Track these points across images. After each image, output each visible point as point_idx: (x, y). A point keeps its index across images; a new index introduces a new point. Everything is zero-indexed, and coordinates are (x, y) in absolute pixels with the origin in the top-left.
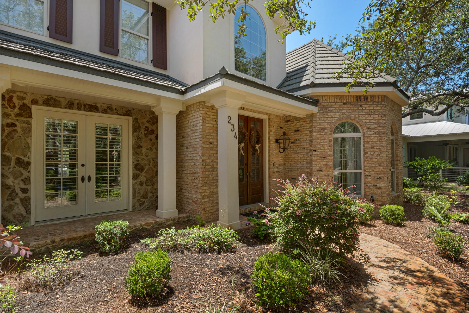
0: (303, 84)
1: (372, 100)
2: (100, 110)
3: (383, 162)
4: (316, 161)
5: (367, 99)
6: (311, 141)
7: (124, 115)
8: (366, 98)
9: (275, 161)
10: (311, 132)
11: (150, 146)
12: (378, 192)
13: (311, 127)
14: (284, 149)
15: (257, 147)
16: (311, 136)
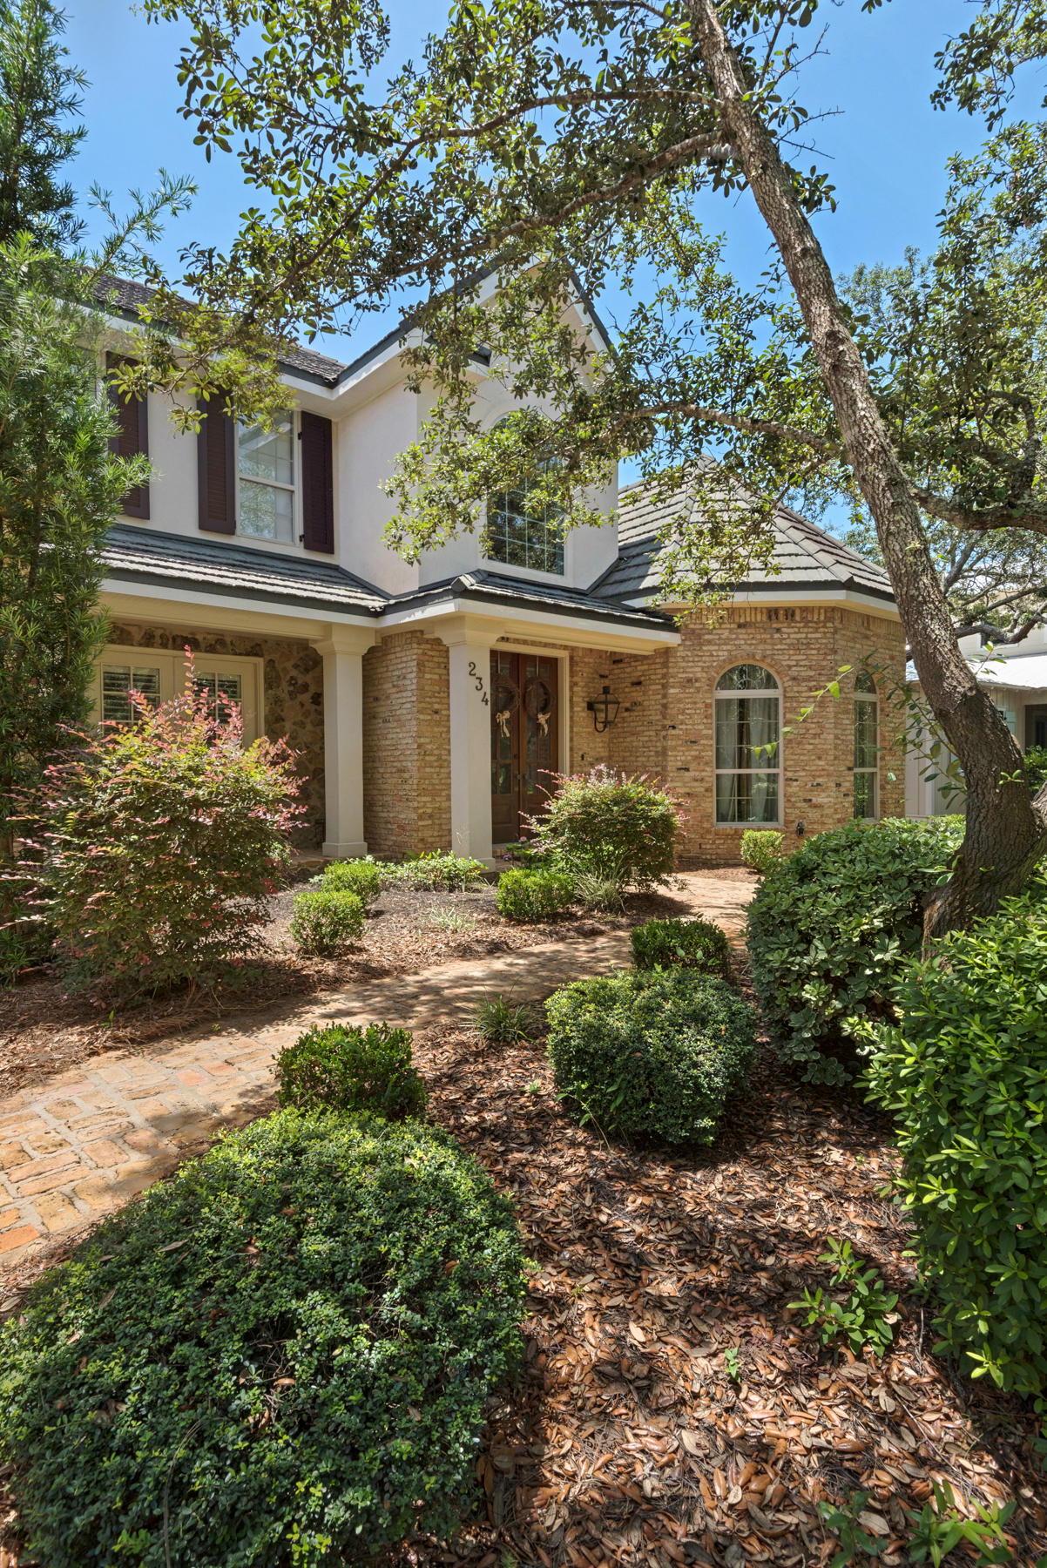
0: (647, 583)
1: (803, 619)
2: (203, 646)
3: (826, 752)
4: (674, 748)
5: (793, 615)
6: (665, 706)
7: (248, 654)
8: (790, 613)
9: (586, 749)
10: (664, 686)
11: (300, 718)
12: (813, 815)
13: (664, 676)
14: (606, 723)
15: (542, 719)
16: (665, 696)
